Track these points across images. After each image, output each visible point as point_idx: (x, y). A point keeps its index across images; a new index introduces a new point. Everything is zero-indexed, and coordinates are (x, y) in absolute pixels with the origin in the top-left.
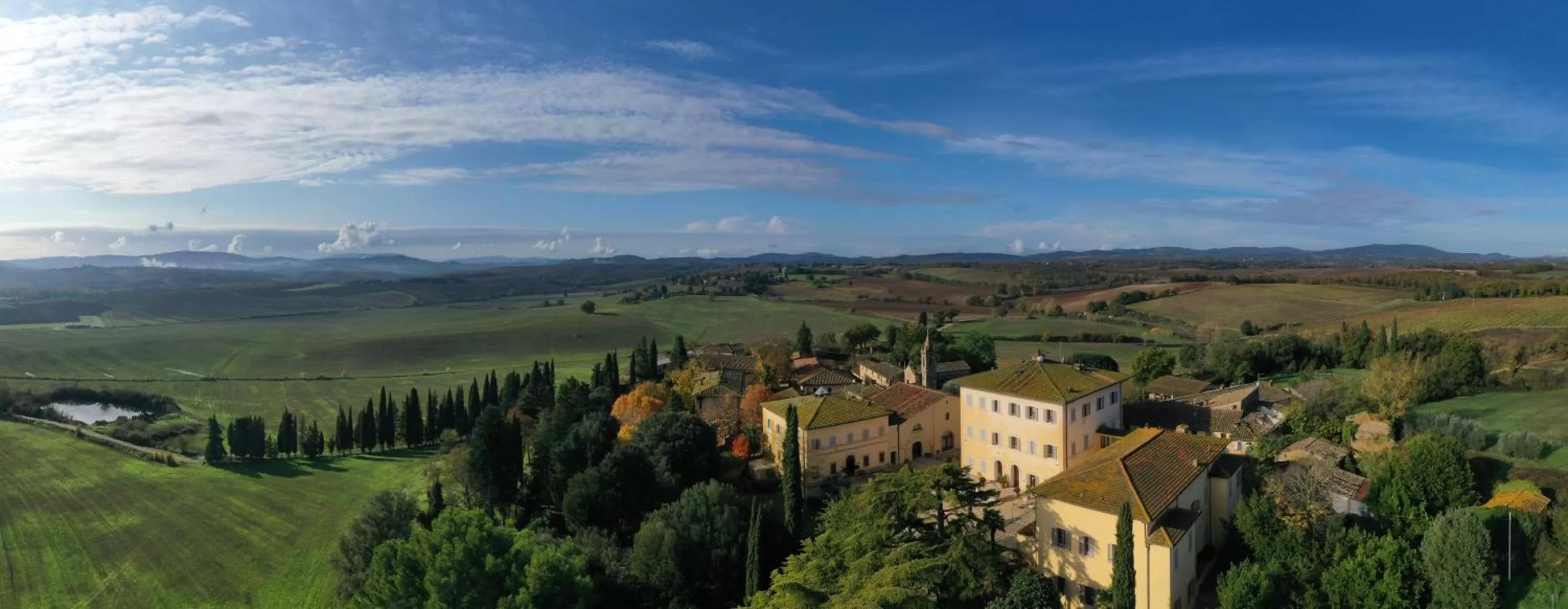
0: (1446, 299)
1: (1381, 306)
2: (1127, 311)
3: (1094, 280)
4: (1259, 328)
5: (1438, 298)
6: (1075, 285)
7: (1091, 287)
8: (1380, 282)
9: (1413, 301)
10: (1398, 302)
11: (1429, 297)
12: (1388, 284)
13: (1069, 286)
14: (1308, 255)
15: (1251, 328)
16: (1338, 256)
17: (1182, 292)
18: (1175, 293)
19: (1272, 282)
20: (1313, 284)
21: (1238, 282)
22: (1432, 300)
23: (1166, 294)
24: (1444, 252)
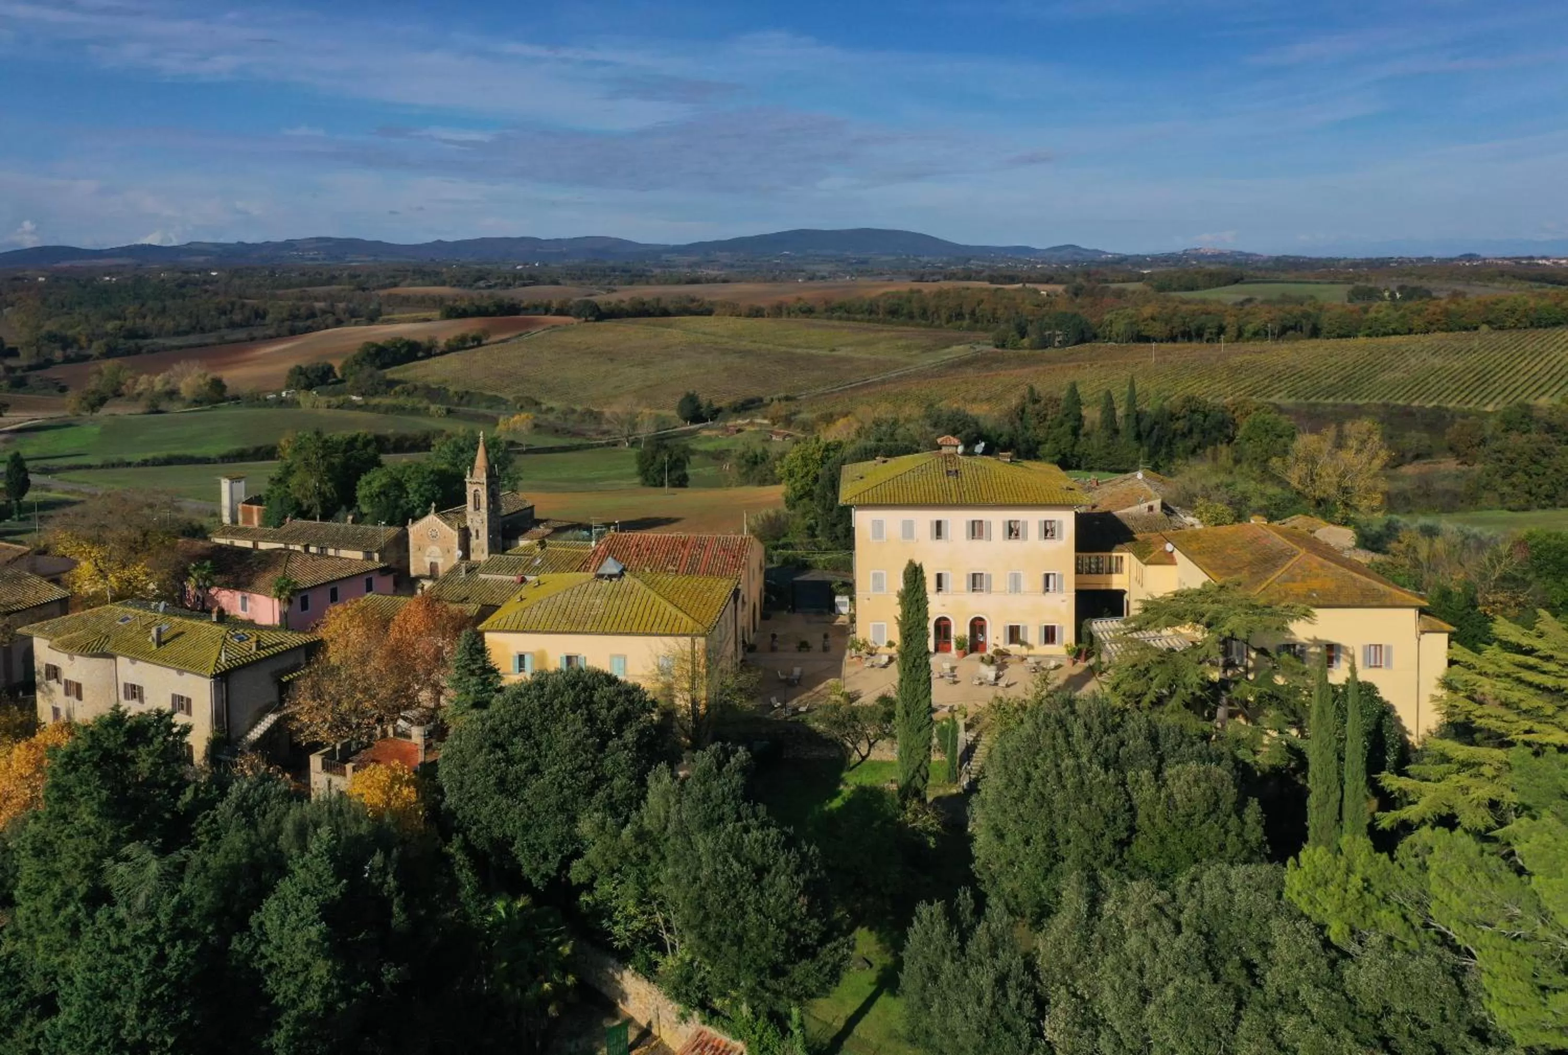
0: (1064, 344)
1: (928, 361)
2: (391, 384)
3: (237, 317)
4: (716, 405)
5: (1045, 343)
6: (192, 330)
7: (241, 334)
8: (894, 312)
9: (991, 349)
10: (958, 351)
11: (1026, 342)
12: (911, 316)
13: (177, 334)
14: (656, 253)
15: (699, 407)
16: (724, 257)
17: (494, 338)
18: (478, 341)
19: (665, 313)
20: (749, 316)
21: (600, 314)
22: (1032, 347)
23: (459, 345)
24: (957, 247)
